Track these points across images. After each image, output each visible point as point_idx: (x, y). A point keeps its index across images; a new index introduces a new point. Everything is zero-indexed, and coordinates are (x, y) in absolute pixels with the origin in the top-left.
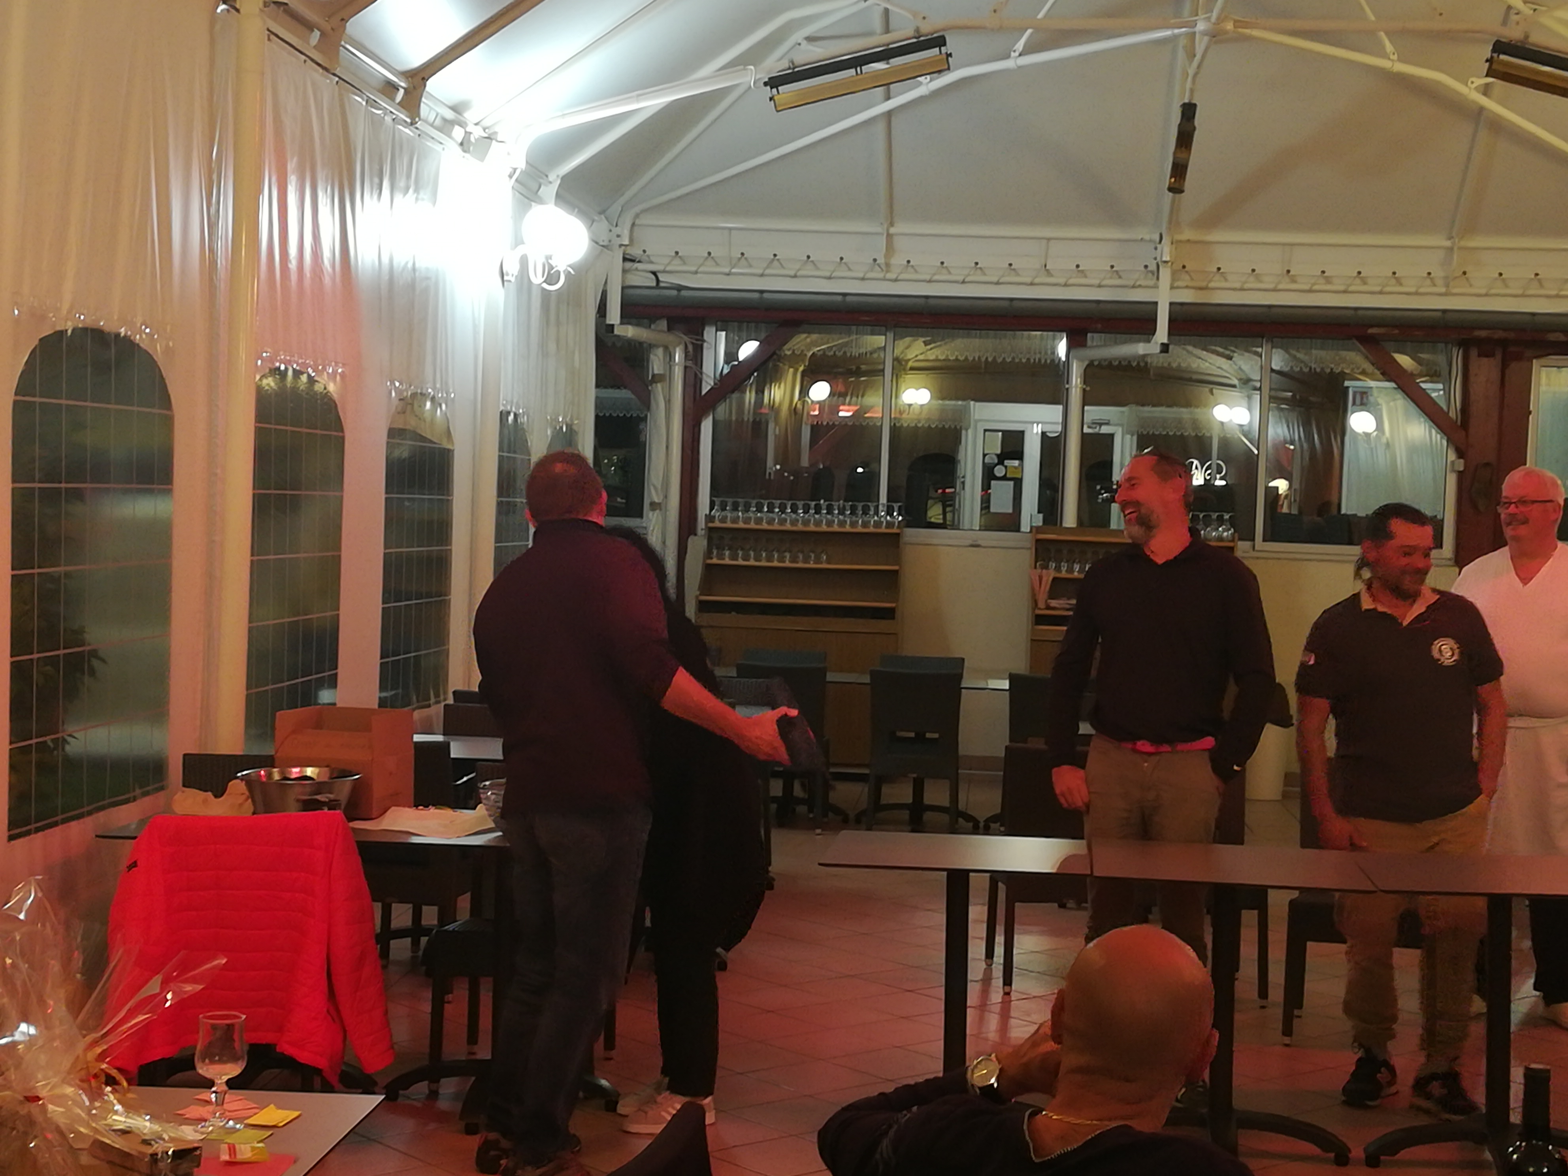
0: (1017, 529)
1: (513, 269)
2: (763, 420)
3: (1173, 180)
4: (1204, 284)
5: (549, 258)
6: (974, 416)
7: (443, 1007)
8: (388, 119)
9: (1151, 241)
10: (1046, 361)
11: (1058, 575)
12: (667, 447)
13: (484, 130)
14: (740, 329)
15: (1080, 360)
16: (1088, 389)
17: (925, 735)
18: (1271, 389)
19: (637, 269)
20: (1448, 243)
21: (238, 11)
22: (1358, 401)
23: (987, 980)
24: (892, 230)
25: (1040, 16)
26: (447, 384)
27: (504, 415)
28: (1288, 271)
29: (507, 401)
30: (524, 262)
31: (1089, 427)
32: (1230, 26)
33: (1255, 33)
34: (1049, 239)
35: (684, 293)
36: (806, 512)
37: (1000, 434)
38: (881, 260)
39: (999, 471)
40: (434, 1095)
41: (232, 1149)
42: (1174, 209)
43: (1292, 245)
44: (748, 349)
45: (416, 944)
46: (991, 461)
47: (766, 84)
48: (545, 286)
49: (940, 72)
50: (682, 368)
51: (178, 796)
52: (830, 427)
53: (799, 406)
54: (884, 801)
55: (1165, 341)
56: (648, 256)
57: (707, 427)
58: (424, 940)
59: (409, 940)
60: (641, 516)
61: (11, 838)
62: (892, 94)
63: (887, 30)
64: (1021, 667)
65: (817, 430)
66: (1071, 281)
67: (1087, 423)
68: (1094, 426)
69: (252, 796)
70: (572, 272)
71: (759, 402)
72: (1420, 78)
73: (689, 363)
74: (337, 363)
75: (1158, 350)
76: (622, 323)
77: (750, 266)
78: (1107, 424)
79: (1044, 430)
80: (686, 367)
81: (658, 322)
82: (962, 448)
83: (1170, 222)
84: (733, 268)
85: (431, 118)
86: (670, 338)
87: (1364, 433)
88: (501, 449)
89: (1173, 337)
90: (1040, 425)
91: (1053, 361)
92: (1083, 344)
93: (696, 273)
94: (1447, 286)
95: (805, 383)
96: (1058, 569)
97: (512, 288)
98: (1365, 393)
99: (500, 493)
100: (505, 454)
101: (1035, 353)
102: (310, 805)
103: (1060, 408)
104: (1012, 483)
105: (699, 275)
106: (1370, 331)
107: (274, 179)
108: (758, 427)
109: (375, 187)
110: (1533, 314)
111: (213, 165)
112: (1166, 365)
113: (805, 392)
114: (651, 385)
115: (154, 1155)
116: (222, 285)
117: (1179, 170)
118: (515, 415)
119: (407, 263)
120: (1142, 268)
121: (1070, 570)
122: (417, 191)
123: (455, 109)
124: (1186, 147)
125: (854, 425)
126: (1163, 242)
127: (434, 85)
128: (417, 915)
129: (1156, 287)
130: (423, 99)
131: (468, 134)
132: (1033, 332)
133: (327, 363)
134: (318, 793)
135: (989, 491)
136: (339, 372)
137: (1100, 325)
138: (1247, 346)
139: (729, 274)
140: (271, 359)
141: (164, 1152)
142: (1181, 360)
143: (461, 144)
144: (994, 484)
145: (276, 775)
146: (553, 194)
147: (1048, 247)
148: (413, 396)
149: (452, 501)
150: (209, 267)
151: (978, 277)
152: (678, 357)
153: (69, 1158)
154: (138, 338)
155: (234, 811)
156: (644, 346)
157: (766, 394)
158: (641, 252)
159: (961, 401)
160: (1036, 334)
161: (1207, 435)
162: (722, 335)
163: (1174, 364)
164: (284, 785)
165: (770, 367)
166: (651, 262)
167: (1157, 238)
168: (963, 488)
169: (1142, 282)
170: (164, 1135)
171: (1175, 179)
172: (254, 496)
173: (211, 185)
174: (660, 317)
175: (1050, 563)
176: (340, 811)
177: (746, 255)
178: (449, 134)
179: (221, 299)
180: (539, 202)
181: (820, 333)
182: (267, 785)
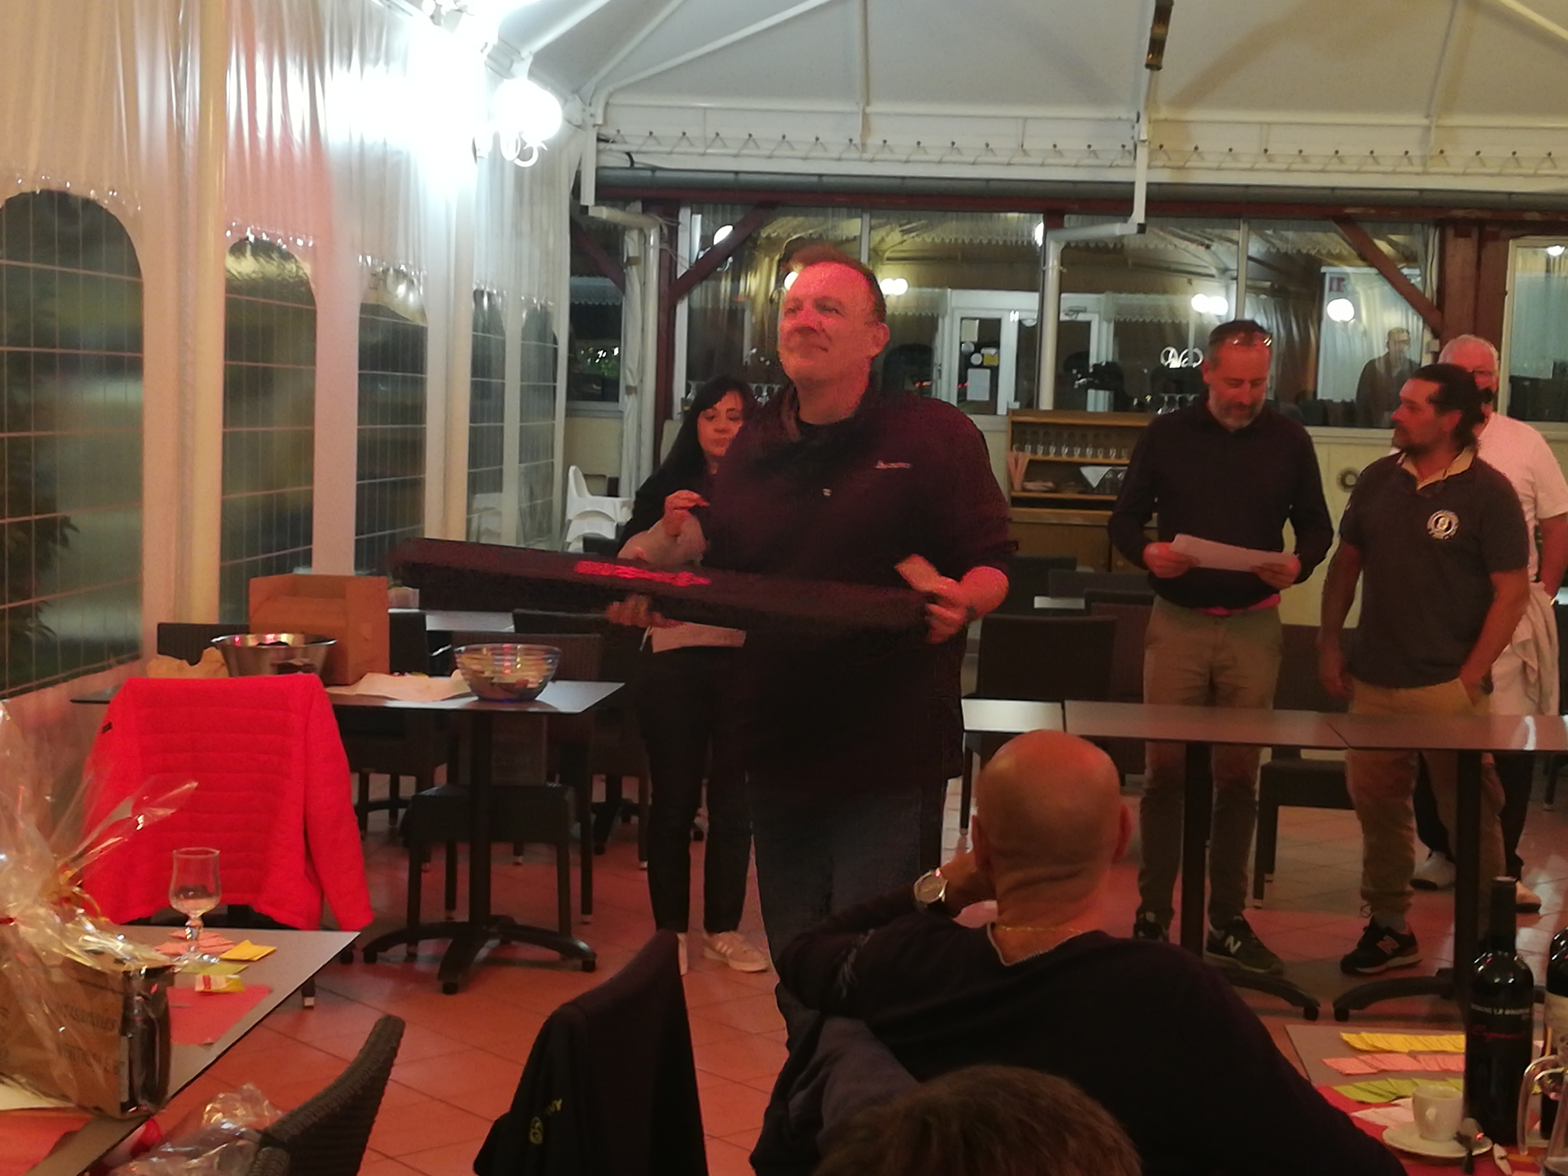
0: (995, 413)
1: (485, 150)
2: (739, 308)
3: (1151, 56)
4: (1181, 164)
5: (521, 132)
6: (951, 301)
7: (420, 876)
9: (1128, 120)
10: (1023, 242)
11: (1034, 457)
12: (643, 330)
13: (455, 3)
14: (715, 212)
15: (1057, 241)
16: (1065, 271)
18: (1247, 278)
19: (611, 150)
20: (1425, 122)
22: (1335, 287)
24: (869, 110)
26: (420, 260)
27: (478, 295)
28: (1266, 151)
29: (480, 281)
30: (496, 139)
31: (1066, 314)
34: (1026, 119)
35: (658, 174)
37: (977, 322)
38: (857, 140)
39: (976, 359)
40: (412, 957)
41: (207, 981)
42: (1152, 87)
43: (1269, 124)
44: (723, 234)
45: (393, 815)
46: (967, 349)
48: (519, 162)
50: (657, 251)
51: (152, 663)
55: (1143, 222)
56: (622, 136)
57: (682, 311)
58: (402, 812)
59: (386, 812)
60: (617, 400)
66: (1049, 161)
67: (1064, 311)
68: (1071, 313)
69: (227, 664)
70: (545, 148)
71: (735, 290)
73: (665, 246)
74: (307, 236)
75: (1134, 230)
76: (596, 205)
77: (725, 146)
78: (1084, 311)
79: (1021, 318)
80: (661, 250)
81: (632, 204)
82: (939, 334)
83: (1147, 99)
84: (708, 148)
86: (643, 220)
87: (1342, 321)
88: (475, 329)
89: (1150, 220)
90: (1017, 314)
91: (1029, 243)
92: (1061, 225)
93: (670, 153)
94: (1424, 164)
95: (781, 273)
96: (1034, 451)
97: (484, 164)
98: (1341, 279)
99: (475, 373)
100: (480, 334)
101: (1012, 236)
102: (285, 668)
103: (1036, 296)
104: (988, 371)
105: (673, 156)
106: (1349, 211)
107: (241, 46)
108: (735, 314)
109: (345, 56)
110: (1511, 194)
111: (180, 29)
112: (1143, 246)
113: (780, 280)
114: (626, 267)
115: (126, 973)
116: (190, 153)
117: (1157, 46)
118: (490, 295)
119: (377, 139)
120: (1120, 148)
121: (1046, 452)
122: (387, 63)
124: (1163, 23)
126: (1141, 120)
128: (395, 786)
129: (1133, 167)
131: (438, 8)
132: (1010, 215)
133: (297, 234)
134: (293, 657)
135: (966, 381)
136: (310, 244)
137: (1076, 207)
138: (1224, 228)
139: (704, 155)
140: (241, 229)
141: (136, 970)
142: (1156, 245)
143: (432, 17)
144: (970, 371)
145: (251, 641)
146: (527, 69)
147: (1024, 126)
148: (386, 272)
149: (426, 379)
150: (177, 133)
151: (955, 157)
152: (653, 240)
153: (42, 976)
154: (105, 203)
155: (210, 676)
156: (620, 228)
157: (742, 283)
158: (614, 132)
159: (937, 290)
160: (1013, 216)
161: (1184, 322)
162: (698, 218)
163: (1152, 246)
164: (259, 651)
165: (747, 253)
166: (625, 142)
167: (1134, 117)
168: (940, 377)
169: (1119, 162)
170: (137, 954)
171: (1153, 55)
172: (226, 366)
173: (177, 52)
174: (635, 199)
175: (1026, 446)
176: (315, 676)
177: (721, 135)
178: (419, 6)
179: (189, 167)
180: (511, 76)
181: (796, 216)
182: (241, 651)
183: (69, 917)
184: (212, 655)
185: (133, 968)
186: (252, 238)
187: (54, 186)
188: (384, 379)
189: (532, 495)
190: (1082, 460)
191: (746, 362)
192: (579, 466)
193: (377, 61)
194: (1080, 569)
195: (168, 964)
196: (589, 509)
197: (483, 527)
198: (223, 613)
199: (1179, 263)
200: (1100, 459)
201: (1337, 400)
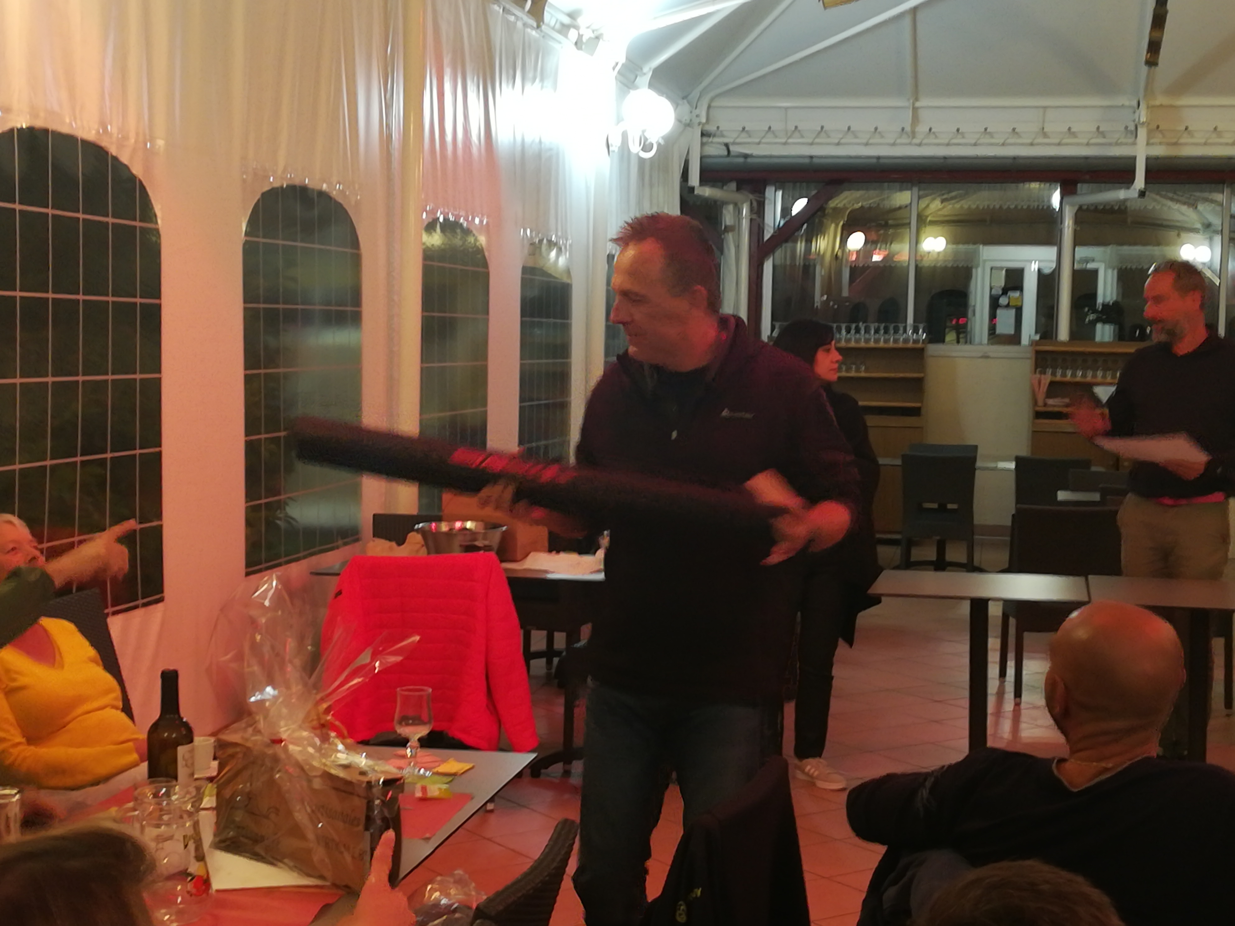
0: (1020, 343)
1: (616, 144)
2: (812, 264)
3: (1149, 54)
4: (1174, 140)
5: (644, 131)
6: (983, 257)
7: (573, 710)
8: (519, 24)
9: (1130, 107)
10: (1043, 207)
11: (1055, 379)
12: (737, 283)
13: (593, 32)
14: (794, 188)
15: (1072, 205)
16: (1079, 228)
17: (946, 506)
18: (1231, 232)
19: (712, 142)
23: (1001, 693)
24: (918, 104)
26: (566, 232)
30: (625, 136)
31: (1079, 264)
34: (1045, 108)
35: (749, 160)
36: (848, 332)
37: (1004, 271)
38: (908, 129)
39: (1004, 301)
40: (567, 773)
41: (424, 789)
42: (1150, 80)
44: (800, 205)
45: (549, 663)
46: (996, 293)
48: (642, 155)
50: (748, 220)
51: (371, 544)
52: (865, 268)
53: (840, 254)
54: (913, 559)
55: (1143, 188)
56: (721, 131)
57: (768, 267)
58: (556, 660)
59: (544, 660)
61: (248, 574)
64: (1024, 451)
65: (855, 271)
66: (1065, 141)
67: (1077, 261)
68: (1083, 263)
69: (426, 544)
70: (662, 144)
71: (808, 250)
73: (754, 216)
74: (483, 215)
75: (1137, 194)
76: (701, 185)
77: (802, 137)
78: (1093, 260)
79: (1041, 267)
80: (751, 220)
81: (728, 184)
82: (973, 281)
83: (1146, 90)
84: (788, 139)
85: (552, 23)
86: (738, 196)
89: (1147, 185)
90: (1037, 262)
91: (1048, 206)
92: (1074, 192)
93: (759, 143)
95: (844, 235)
96: (1054, 374)
97: (615, 156)
101: (1034, 202)
102: (470, 548)
103: (1054, 249)
104: (1013, 311)
105: (761, 145)
107: (434, 71)
108: (808, 269)
109: (511, 77)
111: (388, 59)
112: (1143, 207)
113: (844, 241)
114: (724, 234)
115: (369, 783)
116: (396, 154)
117: (1154, 47)
119: (535, 139)
120: (1124, 129)
121: (1064, 375)
122: (542, 80)
123: (572, 15)
124: (1160, 28)
125: (885, 266)
126: (1140, 107)
128: (550, 640)
129: (1134, 144)
130: (546, 8)
131: (580, 36)
132: (1032, 184)
133: (475, 214)
134: (475, 540)
135: (995, 317)
136: (485, 222)
137: (1088, 177)
138: (1210, 192)
139: (785, 144)
140: (433, 211)
141: (375, 781)
142: (1154, 207)
143: (576, 44)
144: (999, 312)
145: (444, 527)
146: (648, 81)
147: (1044, 112)
148: (541, 241)
149: (571, 323)
150: (386, 139)
151: (987, 140)
152: (745, 211)
153: (305, 784)
154: (334, 194)
155: (413, 554)
156: (718, 203)
157: (814, 244)
158: (715, 128)
159: (971, 246)
160: (1035, 185)
162: (780, 194)
163: (1150, 207)
164: (450, 534)
165: (817, 220)
166: (724, 136)
167: (1135, 103)
168: (974, 315)
169: (1123, 140)
170: (376, 768)
171: (1151, 53)
172: (423, 317)
173: (386, 76)
174: (731, 180)
175: (1048, 370)
176: (493, 554)
177: (799, 128)
178: (566, 36)
179: (395, 164)
180: (636, 88)
181: (858, 190)
182: (437, 535)
183: (325, 739)
184: (415, 538)
185: (373, 779)
186: (441, 220)
187: (297, 182)
188: (540, 325)
190: (1094, 380)
191: (817, 306)
193: (534, 80)
194: (1094, 469)
195: (399, 776)
198: (420, 507)
199: (1173, 221)
200: (1109, 379)
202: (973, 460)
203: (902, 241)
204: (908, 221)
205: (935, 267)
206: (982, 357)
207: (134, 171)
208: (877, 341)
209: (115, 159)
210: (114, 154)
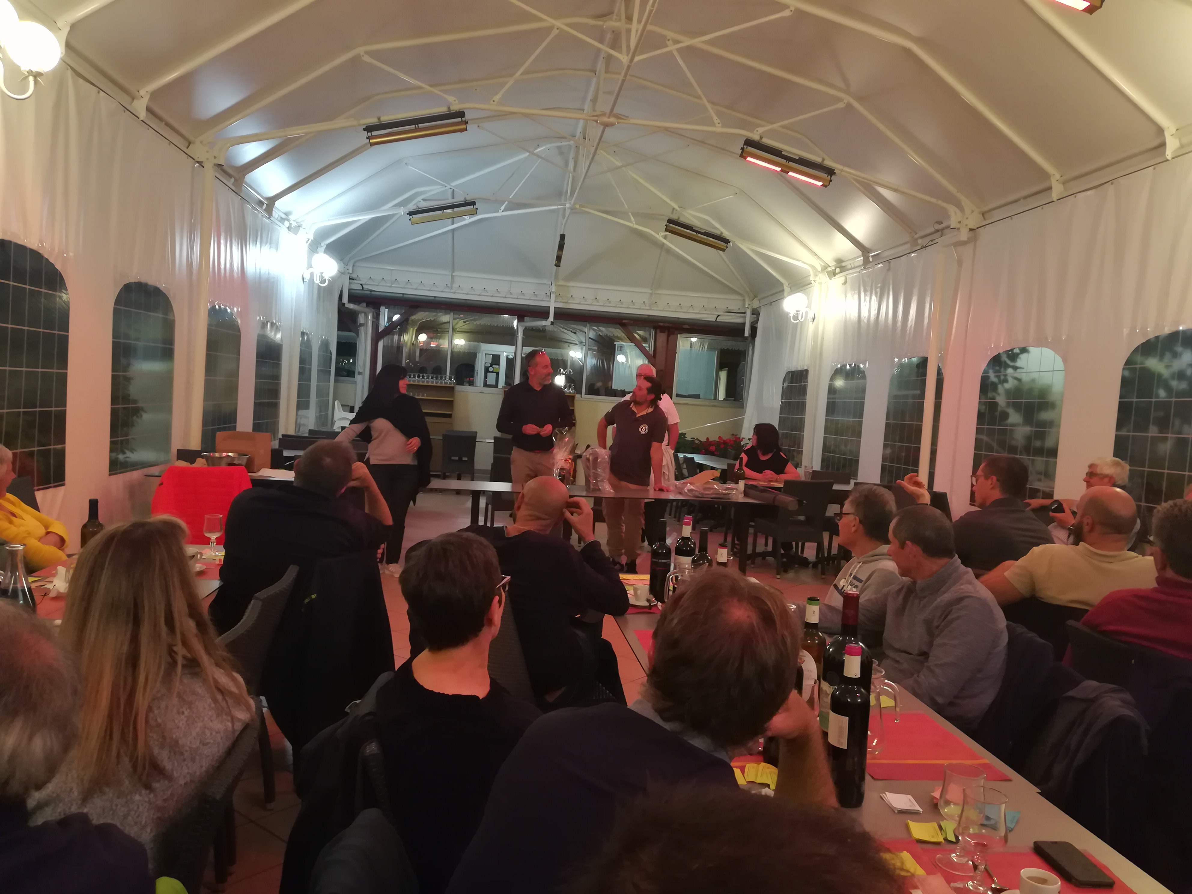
0: (497, 387)
1: (307, 277)
2: (401, 346)
3: (556, 262)
4: (566, 301)
5: (322, 273)
6: (482, 348)
8: (260, 215)
9: (548, 284)
10: (509, 326)
12: (365, 351)
13: (298, 223)
14: (394, 309)
15: (522, 326)
16: (524, 338)
17: (462, 458)
18: (589, 345)
19: (355, 283)
20: (651, 292)
21: (203, 167)
22: (619, 350)
24: (454, 274)
25: (511, 197)
27: (303, 334)
28: (596, 298)
29: (304, 329)
30: (312, 274)
32: (577, 206)
33: (586, 210)
34: (511, 281)
35: (373, 293)
36: (419, 377)
37: (491, 355)
38: (449, 285)
39: (491, 369)
42: (557, 273)
43: (597, 289)
44: (396, 317)
46: (488, 365)
47: (408, 214)
48: (320, 284)
49: (473, 214)
50: (371, 322)
51: (176, 463)
52: (427, 350)
53: (414, 343)
55: (553, 321)
56: (359, 278)
57: (381, 344)
60: (354, 377)
61: (110, 475)
62: (455, 222)
63: (453, 198)
65: (421, 350)
66: (519, 297)
69: (207, 462)
70: (330, 279)
71: (399, 340)
72: (641, 231)
73: (374, 320)
74: (238, 307)
75: (550, 324)
76: (348, 303)
77: (399, 284)
79: (508, 355)
80: (373, 321)
81: (362, 303)
82: (477, 359)
83: (555, 277)
84: (392, 284)
85: (276, 216)
86: (366, 310)
87: (622, 362)
88: (301, 347)
89: (555, 320)
90: (506, 353)
91: (512, 327)
92: (523, 321)
94: (650, 306)
95: (417, 334)
97: (306, 284)
98: (622, 347)
99: (300, 364)
100: (303, 349)
101: (505, 324)
102: (231, 464)
103: (514, 347)
104: (495, 374)
105: (379, 286)
106: (624, 322)
107: (216, 233)
108: (399, 348)
109: (255, 241)
110: (679, 318)
111: (193, 224)
112: (552, 331)
113: (417, 337)
114: (359, 327)
116: (195, 272)
117: (559, 258)
118: (307, 334)
119: (266, 272)
120: (545, 294)
122: (270, 244)
123: (286, 214)
124: (561, 250)
125: (436, 349)
126: (553, 285)
127: (278, 204)
129: (549, 301)
130: (274, 209)
131: (291, 224)
132: (505, 315)
133: (234, 307)
134: (234, 461)
135: (487, 376)
136: (239, 310)
137: (529, 314)
138: (580, 326)
139: (390, 287)
140: (213, 302)
143: (288, 228)
144: (489, 374)
145: (217, 455)
146: (324, 250)
147: (511, 284)
148: (267, 322)
149: (281, 364)
150: (190, 264)
152: (370, 317)
154: (162, 289)
155: (199, 466)
156: (357, 312)
157: (402, 337)
158: (356, 276)
159: (477, 343)
161: (566, 359)
162: (387, 310)
163: (556, 331)
164: (220, 458)
165: (405, 325)
166: (360, 280)
167: (550, 283)
168: (477, 374)
169: (544, 299)
173: (191, 233)
174: (364, 302)
176: (244, 467)
177: (397, 280)
178: (283, 224)
179: (194, 277)
180: (318, 253)
181: (425, 312)
182: (214, 458)
184: (200, 460)
186: (217, 306)
187: (142, 281)
188: (266, 363)
189: (320, 411)
192: (340, 401)
193: (266, 244)
196: (343, 417)
197: (302, 422)
198: (204, 446)
199: (566, 339)
201: (619, 389)
202: (475, 437)
203: (444, 339)
204: (448, 330)
205: (460, 351)
206: (480, 393)
207: (57, 267)
208: (432, 382)
209: (47, 260)
210: (46, 257)
